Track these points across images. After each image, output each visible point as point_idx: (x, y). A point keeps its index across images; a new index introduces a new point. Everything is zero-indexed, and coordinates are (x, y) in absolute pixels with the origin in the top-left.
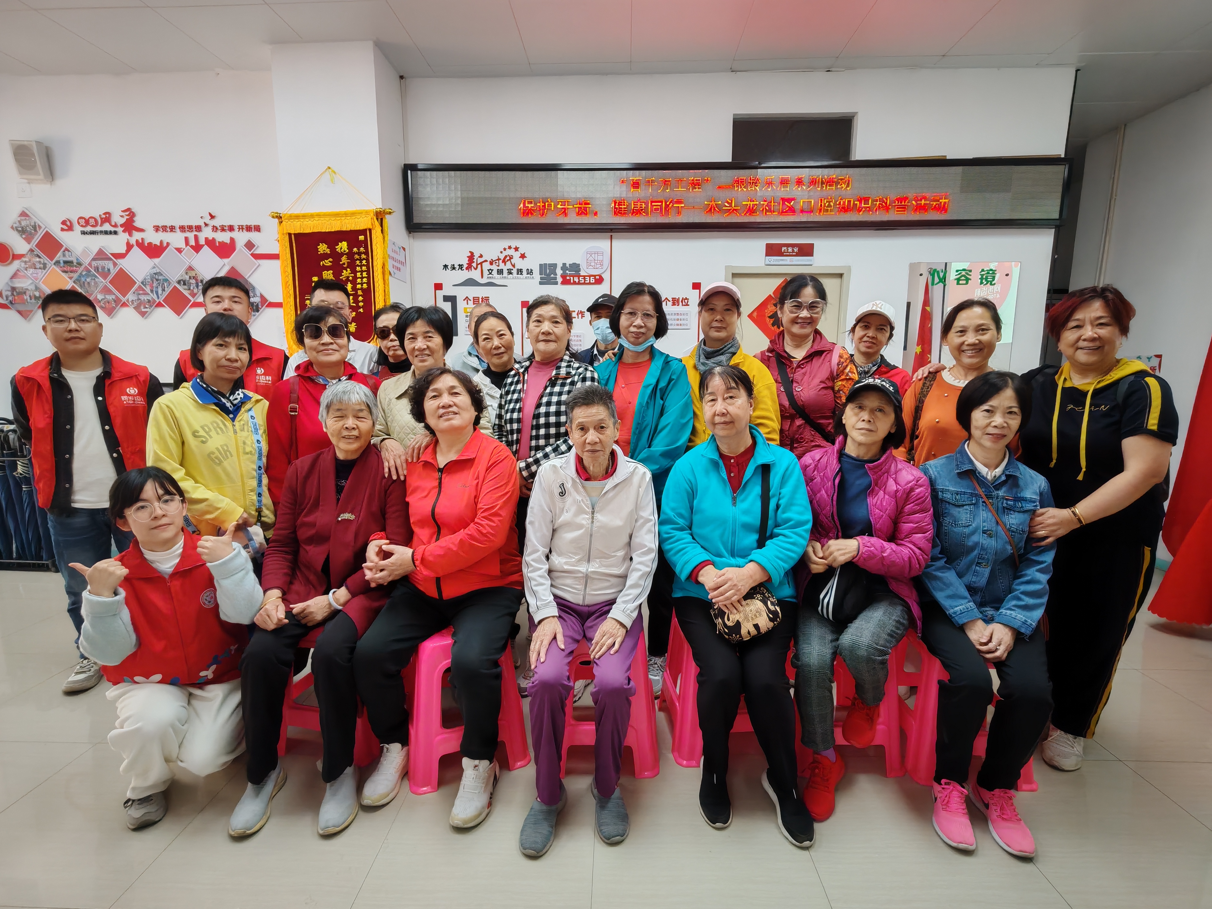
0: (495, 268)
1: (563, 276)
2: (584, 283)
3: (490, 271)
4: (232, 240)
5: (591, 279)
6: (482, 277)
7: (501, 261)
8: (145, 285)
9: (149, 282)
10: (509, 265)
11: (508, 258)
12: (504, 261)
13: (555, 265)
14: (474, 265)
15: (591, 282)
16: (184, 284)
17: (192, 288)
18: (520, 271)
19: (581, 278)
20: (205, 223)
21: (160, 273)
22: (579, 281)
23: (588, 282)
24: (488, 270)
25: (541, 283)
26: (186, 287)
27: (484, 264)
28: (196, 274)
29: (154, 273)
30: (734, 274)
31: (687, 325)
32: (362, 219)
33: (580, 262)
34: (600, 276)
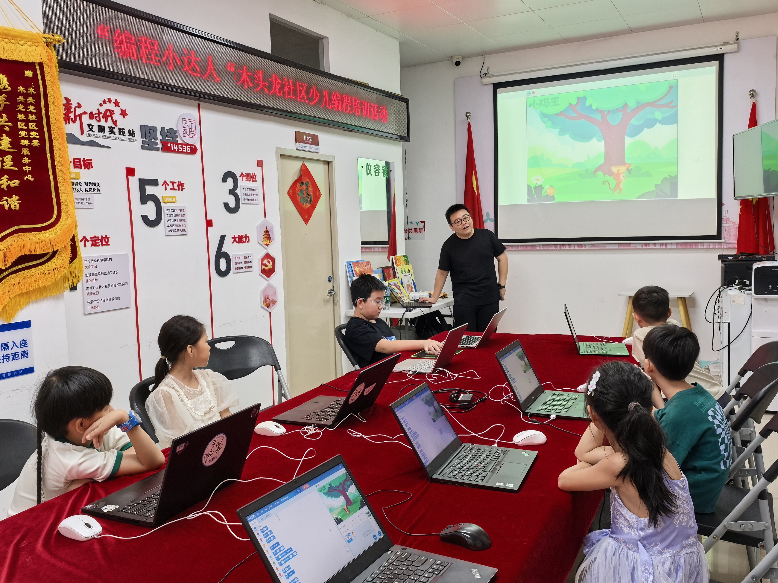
0: (94, 122)
1: (164, 143)
2: (182, 153)
3: (91, 127)
5: (188, 149)
6: (82, 133)
7: (101, 116)
10: (110, 123)
11: (108, 113)
12: (105, 117)
13: (154, 129)
14: (72, 115)
15: (188, 151)
18: (121, 131)
19: (179, 146)
22: (178, 149)
23: (185, 151)
24: (89, 125)
25: (143, 148)
27: (83, 116)
30: (281, 155)
31: (257, 200)
32: (26, 46)
33: (177, 128)
34: (195, 146)
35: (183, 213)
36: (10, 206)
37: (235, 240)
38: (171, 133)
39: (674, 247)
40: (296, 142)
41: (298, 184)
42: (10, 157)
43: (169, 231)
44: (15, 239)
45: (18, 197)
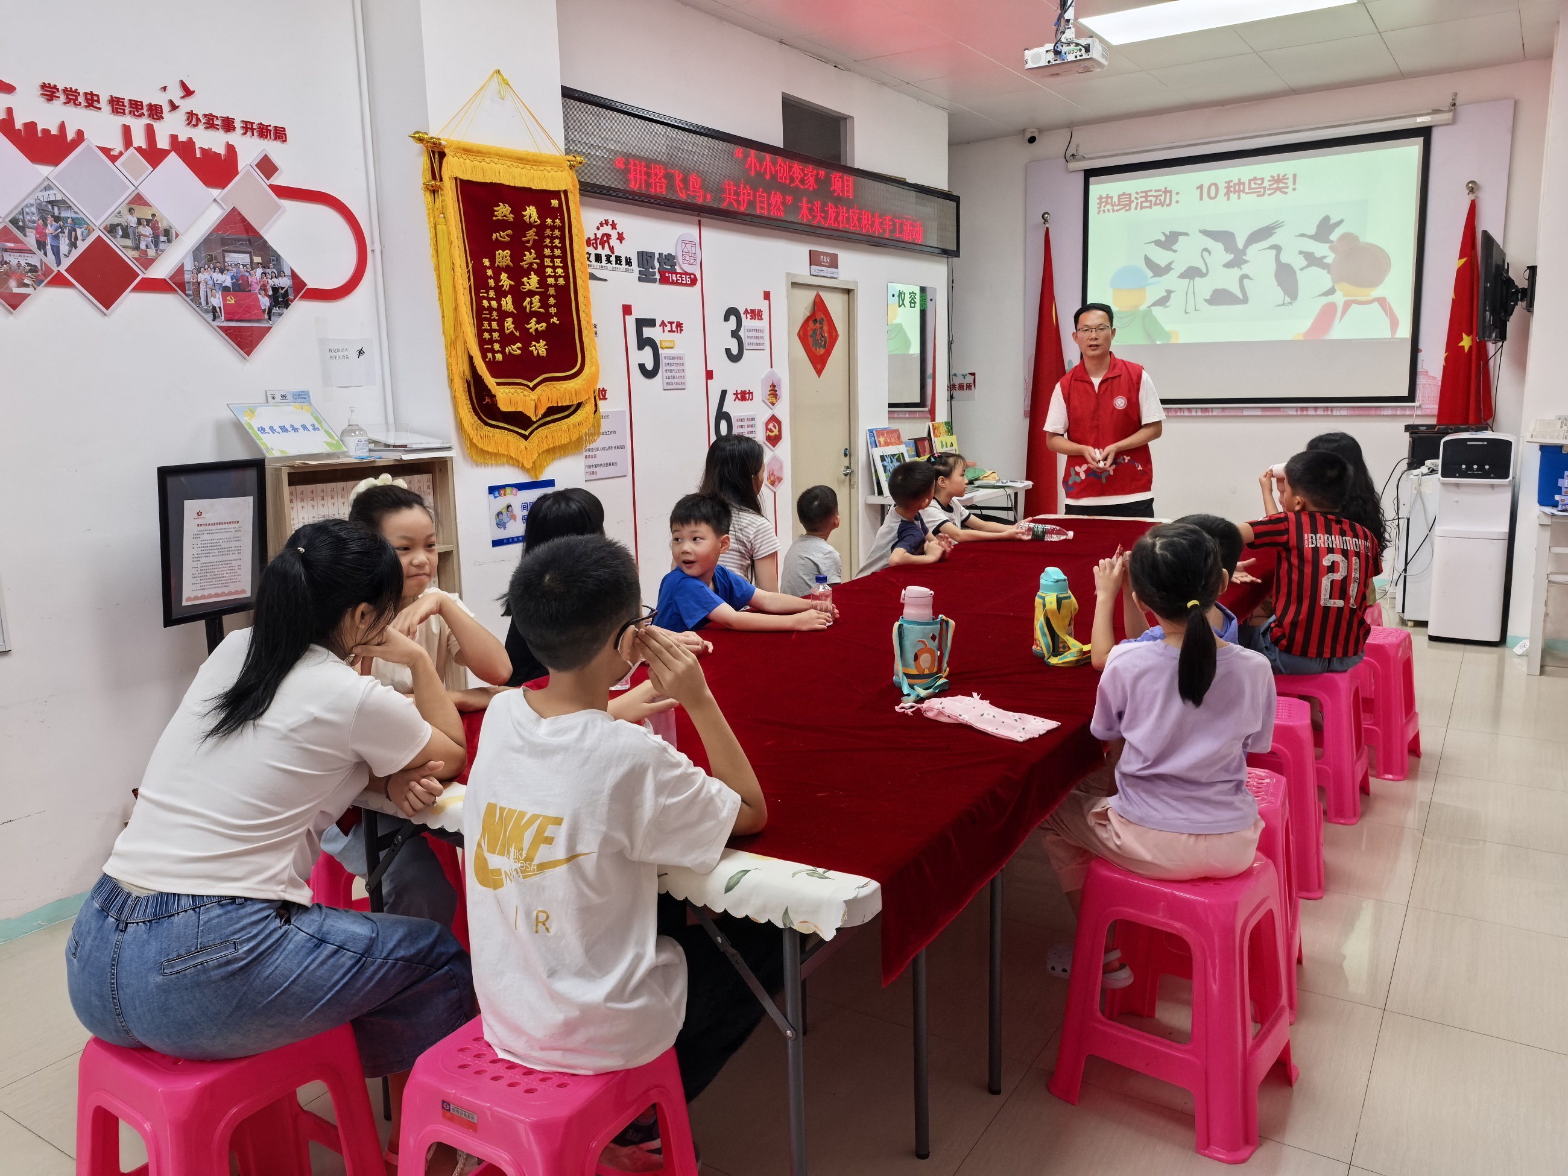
0: (591, 250)
1: (662, 273)
2: (681, 284)
4: (231, 149)
5: (688, 279)
7: (598, 241)
8: (22, 229)
9: (34, 222)
10: (607, 250)
11: (605, 239)
12: (602, 244)
13: (651, 255)
15: (687, 282)
16: (125, 235)
17: (143, 246)
18: (618, 259)
19: (678, 276)
20: (171, 103)
21: (63, 202)
22: (677, 280)
23: (685, 282)
25: (640, 280)
26: (128, 242)
28: (154, 215)
29: (49, 202)
30: (792, 283)
31: (763, 344)
32: (552, 172)
33: (676, 253)
34: (694, 275)
35: (681, 362)
36: (538, 353)
37: (737, 397)
38: (668, 260)
39: (1344, 412)
40: (811, 265)
41: (811, 323)
42: (537, 297)
43: (667, 383)
44: (544, 388)
45: (545, 342)
